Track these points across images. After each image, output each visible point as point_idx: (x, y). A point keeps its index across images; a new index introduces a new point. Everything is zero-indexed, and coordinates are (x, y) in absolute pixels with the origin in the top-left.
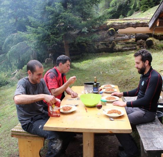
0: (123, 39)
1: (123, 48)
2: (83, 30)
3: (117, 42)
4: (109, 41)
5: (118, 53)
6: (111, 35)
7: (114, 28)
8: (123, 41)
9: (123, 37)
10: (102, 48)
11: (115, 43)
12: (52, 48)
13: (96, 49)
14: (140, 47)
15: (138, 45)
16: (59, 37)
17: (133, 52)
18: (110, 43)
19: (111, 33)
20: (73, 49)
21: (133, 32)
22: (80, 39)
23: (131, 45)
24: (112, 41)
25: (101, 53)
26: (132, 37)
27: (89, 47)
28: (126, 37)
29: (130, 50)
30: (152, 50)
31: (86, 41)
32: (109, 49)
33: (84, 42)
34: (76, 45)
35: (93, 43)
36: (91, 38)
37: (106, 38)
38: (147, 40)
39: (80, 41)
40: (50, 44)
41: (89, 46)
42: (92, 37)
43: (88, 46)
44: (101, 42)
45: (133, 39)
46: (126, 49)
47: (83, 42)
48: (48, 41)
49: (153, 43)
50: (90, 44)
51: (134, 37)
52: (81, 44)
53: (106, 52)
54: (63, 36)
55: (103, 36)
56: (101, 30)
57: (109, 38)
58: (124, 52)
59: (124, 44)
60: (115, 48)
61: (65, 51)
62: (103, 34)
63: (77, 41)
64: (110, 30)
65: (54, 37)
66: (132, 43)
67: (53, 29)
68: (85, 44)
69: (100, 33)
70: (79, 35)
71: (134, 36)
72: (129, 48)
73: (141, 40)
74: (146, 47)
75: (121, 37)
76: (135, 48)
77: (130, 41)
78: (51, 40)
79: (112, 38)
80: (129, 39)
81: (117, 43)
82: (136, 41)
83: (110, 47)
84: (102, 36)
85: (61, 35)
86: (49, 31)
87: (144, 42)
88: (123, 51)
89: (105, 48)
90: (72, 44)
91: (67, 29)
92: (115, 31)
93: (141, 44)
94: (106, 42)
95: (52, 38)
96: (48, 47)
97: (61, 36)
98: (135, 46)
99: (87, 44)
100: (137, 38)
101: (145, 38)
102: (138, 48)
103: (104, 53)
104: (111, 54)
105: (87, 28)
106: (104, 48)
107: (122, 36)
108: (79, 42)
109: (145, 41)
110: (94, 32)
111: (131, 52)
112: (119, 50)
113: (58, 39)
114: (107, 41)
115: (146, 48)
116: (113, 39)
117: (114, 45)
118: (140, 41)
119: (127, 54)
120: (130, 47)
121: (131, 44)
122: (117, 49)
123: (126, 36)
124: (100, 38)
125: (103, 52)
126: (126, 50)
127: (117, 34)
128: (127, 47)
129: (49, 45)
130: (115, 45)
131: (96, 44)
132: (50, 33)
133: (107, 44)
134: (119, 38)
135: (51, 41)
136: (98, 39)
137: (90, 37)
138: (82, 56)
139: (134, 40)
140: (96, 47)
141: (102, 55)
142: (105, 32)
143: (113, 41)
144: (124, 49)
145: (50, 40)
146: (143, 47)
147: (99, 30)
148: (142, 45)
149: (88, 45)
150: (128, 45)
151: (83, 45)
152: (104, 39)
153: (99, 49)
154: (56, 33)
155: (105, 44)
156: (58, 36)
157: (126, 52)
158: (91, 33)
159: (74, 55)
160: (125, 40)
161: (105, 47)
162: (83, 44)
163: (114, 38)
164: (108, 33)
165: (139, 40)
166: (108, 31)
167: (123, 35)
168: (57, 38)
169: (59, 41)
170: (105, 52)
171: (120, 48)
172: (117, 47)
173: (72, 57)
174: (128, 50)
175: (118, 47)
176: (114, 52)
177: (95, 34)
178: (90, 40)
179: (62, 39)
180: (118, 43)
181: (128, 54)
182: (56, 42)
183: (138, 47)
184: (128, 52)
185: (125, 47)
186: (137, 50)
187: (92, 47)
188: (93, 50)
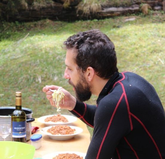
1: (103, 7)
5: (89, 21)
10: (43, 8)
13: (25, 10)
14: (153, 7)
25: (39, 22)
29: (124, 14)
32: (64, 9)
46: (112, 12)
53: (53, 18)
58: (106, 21)
60: (80, 7)
72: (121, 9)
76: (137, 8)
88: (104, 18)
89: (51, 7)
98: (138, 3)
102: (146, 9)
103: (48, 21)
106: (48, 8)
111: (125, 19)
112: (91, 13)
119: (114, 27)
120: (123, 6)
122: (86, 10)
125: (45, 18)
126: (112, 15)
128: (116, 5)
140: (26, 5)
141: (42, 26)
144: (105, 10)
146: (162, 6)
153: (34, 10)
161: (53, 3)
170: (50, 19)
171: (95, 9)
172: (86, 5)
174: (119, 15)
175: (91, 4)
176: (78, 19)
181: (118, 27)
183: (145, 6)
184: (117, 21)
185: (110, 6)
186: (145, 16)
187: (13, 4)
188: (17, 11)
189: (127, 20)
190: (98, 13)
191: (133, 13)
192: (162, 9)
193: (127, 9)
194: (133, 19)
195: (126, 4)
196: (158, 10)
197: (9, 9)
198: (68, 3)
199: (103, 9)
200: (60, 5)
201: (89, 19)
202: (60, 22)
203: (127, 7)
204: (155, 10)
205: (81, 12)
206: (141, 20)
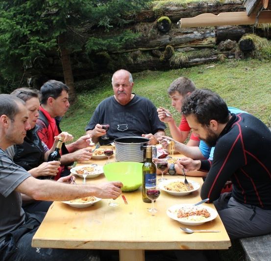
0: (189, 40)
1: (190, 58)
2: (101, 23)
3: (177, 46)
4: (159, 44)
5: (179, 70)
6: (162, 32)
7: (169, 17)
8: (188, 45)
9: (189, 35)
10: (145, 62)
11: (172, 48)
12: (33, 65)
13: (131, 64)
14: (227, 56)
15: (222, 50)
16: (48, 41)
17: (211, 67)
18: (162, 50)
19: (162, 27)
20: (80, 65)
21: (211, 24)
22: (95, 44)
23: (206, 52)
24: (165, 45)
25: (142, 73)
26: (208, 35)
27: (117, 60)
28: (196, 35)
29: (206, 63)
30: (254, 61)
31: (109, 46)
32: (160, 62)
33: (105, 50)
34: (88, 58)
35: (124, 51)
36: (121, 40)
37: (153, 39)
38: (242, 39)
39: (95, 48)
40: (28, 57)
41: (116, 58)
42: (122, 38)
43: (113, 58)
44: (141, 49)
45: (211, 39)
46: (197, 62)
47: (101, 50)
48: (25, 49)
49: (254, 45)
50: (117, 54)
51: (213, 34)
52: (98, 54)
53: (152, 69)
54: (57, 38)
55: (145, 35)
56: (140, 22)
57: (159, 38)
58: (193, 69)
59: (191, 51)
60: (172, 60)
61: (62, 72)
62: (145, 30)
63: (89, 47)
64: (160, 22)
65: (37, 40)
66: (210, 48)
67: (34, 22)
68: (106, 54)
69: (138, 28)
70: (93, 34)
71: (212, 32)
72: (203, 59)
73: (229, 40)
74: (239, 55)
75: (184, 36)
76: (216, 58)
77: (205, 43)
78: (32, 48)
79: (165, 38)
80: (203, 39)
81: (176, 49)
82: (218, 42)
83: (161, 58)
84: (143, 36)
85: (54, 35)
86: (25, 26)
87: (234, 45)
88: (191, 66)
89: (151, 61)
90: (79, 54)
91: (65, 22)
92: (170, 22)
93: (228, 49)
94: (151, 47)
95: (32, 42)
96: (25, 63)
97: (53, 38)
98: (216, 54)
99: (110, 53)
100: (220, 38)
101: (236, 37)
102: (223, 58)
103: (149, 71)
104: (165, 74)
105: (109, 17)
106: (148, 61)
107: (187, 33)
108: (93, 51)
109: (237, 42)
110: (126, 26)
111: (207, 67)
112: (181, 63)
113: (46, 45)
114: (156, 46)
115: (241, 57)
116: (168, 41)
117: (170, 54)
118: (225, 43)
119: (199, 73)
120: (205, 57)
121: (206, 49)
122: (177, 61)
123: (196, 32)
124: (140, 39)
125: (146, 69)
126: (197, 64)
127: (177, 30)
128: (200, 57)
129: (26, 59)
130: (173, 54)
131: (132, 52)
132: (29, 30)
133: (154, 52)
134: (180, 37)
135: (31, 50)
136: (135, 43)
137: (119, 38)
138: (101, 80)
139: (214, 40)
140: (132, 60)
141: (145, 75)
142: (150, 25)
143: (168, 44)
144: (191, 61)
145: (29, 48)
146: (234, 55)
147: (137, 22)
148: (230, 52)
149: (114, 56)
150: (200, 53)
151: (103, 57)
152: (148, 41)
153: (138, 64)
154: (41, 32)
155: (151, 52)
156: (47, 39)
157: (196, 67)
158: (118, 28)
159: (83, 78)
160: (193, 41)
161: (151, 58)
162: (101, 53)
163: (170, 39)
164: (157, 27)
165: (225, 41)
166: (155, 23)
167: (189, 31)
168: (44, 42)
169: (50, 49)
170: (149, 69)
171: (183, 60)
172: (176, 58)
173: (80, 84)
174: (202, 64)
175: (180, 57)
176: (171, 68)
177: (129, 30)
178: (118, 44)
179: (56, 44)
180: (179, 50)
181: (202, 73)
182: (42, 51)
183: (222, 56)
184: (201, 68)
185: (195, 58)
186: (222, 63)
187: (122, 61)
188: (125, 65)
189: (208, 67)
190: (186, 63)
191: (213, 62)
192: (234, 57)
193: (208, 59)
194: (212, 66)
195: (207, 55)
196: (231, 58)
197: (119, 64)
198: (163, 57)
199: (190, 60)
200: (158, 59)
201: (179, 68)
202: (157, 72)
203: (208, 57)
204: (229, 59)
205: (173, 63)
206: (219, 67)
